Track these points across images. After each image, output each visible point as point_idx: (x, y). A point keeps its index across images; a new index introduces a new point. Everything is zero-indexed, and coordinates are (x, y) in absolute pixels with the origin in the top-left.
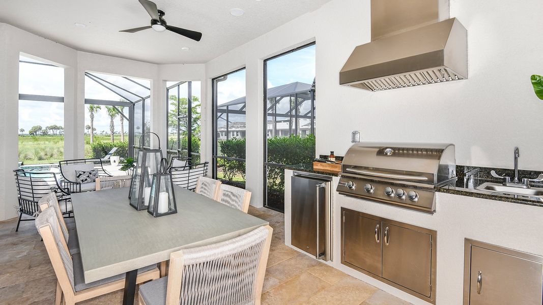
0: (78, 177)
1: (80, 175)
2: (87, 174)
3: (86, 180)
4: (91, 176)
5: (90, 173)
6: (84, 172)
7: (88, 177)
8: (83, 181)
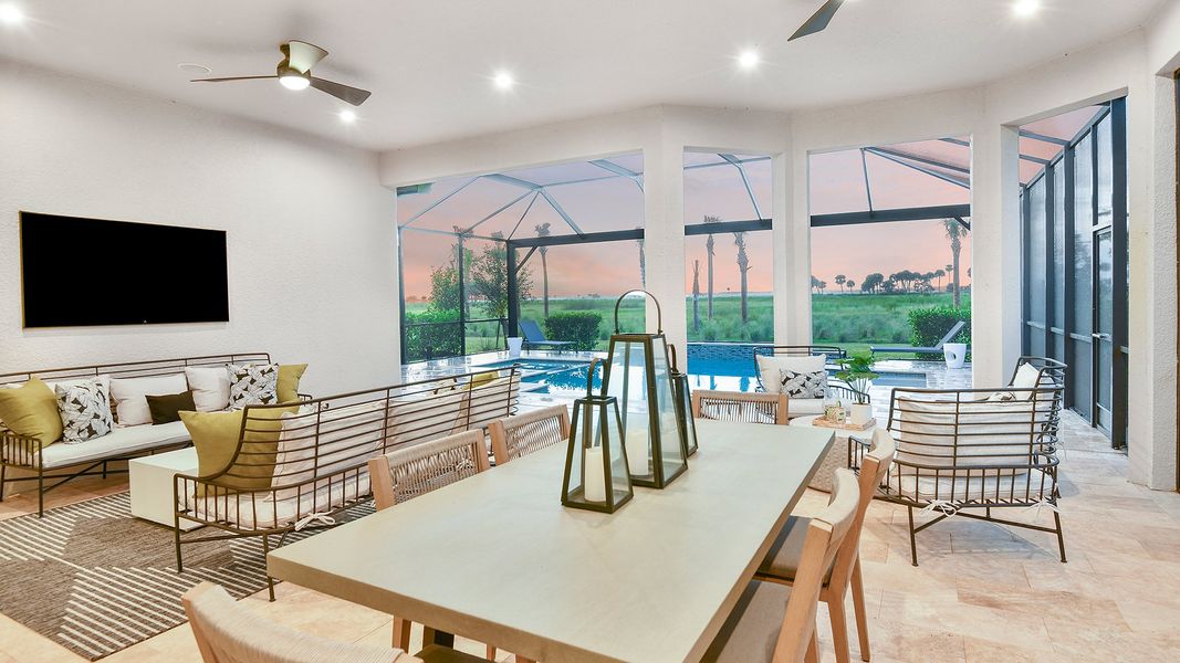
0: (784, 383)
1: (788, 379)
2: (802, 379)
3: (799, 391)
4: (809, 384)
5: (808, 379)
6: (796, 375)
7: (803, 385)
8: (791, 392)
